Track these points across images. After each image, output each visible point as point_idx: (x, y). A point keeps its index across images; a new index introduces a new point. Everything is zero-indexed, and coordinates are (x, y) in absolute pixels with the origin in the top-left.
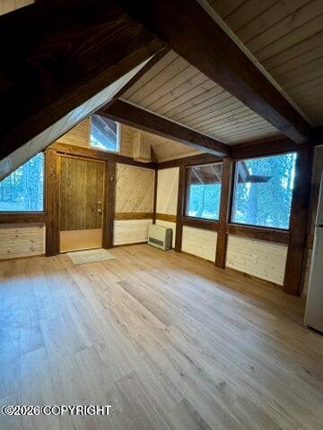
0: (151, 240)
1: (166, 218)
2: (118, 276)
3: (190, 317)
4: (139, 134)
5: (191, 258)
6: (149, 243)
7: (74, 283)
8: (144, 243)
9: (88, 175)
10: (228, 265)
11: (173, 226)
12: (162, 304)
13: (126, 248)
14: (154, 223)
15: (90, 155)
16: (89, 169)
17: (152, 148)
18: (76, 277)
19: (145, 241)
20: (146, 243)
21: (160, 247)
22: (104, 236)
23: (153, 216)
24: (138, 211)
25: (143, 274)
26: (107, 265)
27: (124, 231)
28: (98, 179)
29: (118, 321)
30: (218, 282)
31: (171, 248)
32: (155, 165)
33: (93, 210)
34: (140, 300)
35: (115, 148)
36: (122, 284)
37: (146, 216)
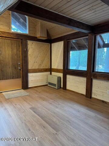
0: (50, 83)
1: (57, 71)
2: (30, 104)
3: (70, 126)
4: (39, 22)
5: (72, 93)
6: (49, 85)
7: (6, 109)
8: (45, 85)
9: (11, 48)
10: (93, 96)
11: (61, 75)
12: (55, 120)
13: (35, 89)
14: (51, 74)
15: (12, 36)
16: (12, 44)
17: (47, 30)
18: (7, 106)
19: (46, 84)
20: (47, 85)
21: (55, 87)
22: (23, 82)
23: (50, 70)
24: (42, 68)
25: (44, 103)
26: (24, 99)
27: (34, 79)
28: (17, 50)
29: (29, 130)
30: (87, 106)
31: (61, 88)
32: (50, 40)
33: (15, 68)
34: (42, 117)
35: (26, 32)
36: (32, 109)
37: (46, 70)
